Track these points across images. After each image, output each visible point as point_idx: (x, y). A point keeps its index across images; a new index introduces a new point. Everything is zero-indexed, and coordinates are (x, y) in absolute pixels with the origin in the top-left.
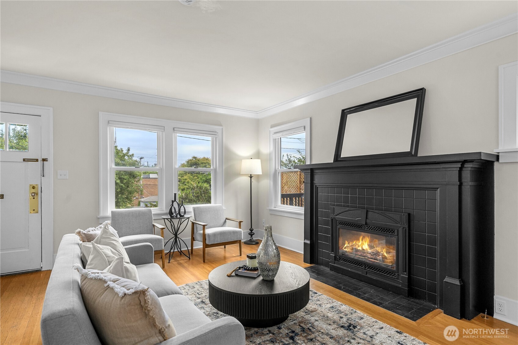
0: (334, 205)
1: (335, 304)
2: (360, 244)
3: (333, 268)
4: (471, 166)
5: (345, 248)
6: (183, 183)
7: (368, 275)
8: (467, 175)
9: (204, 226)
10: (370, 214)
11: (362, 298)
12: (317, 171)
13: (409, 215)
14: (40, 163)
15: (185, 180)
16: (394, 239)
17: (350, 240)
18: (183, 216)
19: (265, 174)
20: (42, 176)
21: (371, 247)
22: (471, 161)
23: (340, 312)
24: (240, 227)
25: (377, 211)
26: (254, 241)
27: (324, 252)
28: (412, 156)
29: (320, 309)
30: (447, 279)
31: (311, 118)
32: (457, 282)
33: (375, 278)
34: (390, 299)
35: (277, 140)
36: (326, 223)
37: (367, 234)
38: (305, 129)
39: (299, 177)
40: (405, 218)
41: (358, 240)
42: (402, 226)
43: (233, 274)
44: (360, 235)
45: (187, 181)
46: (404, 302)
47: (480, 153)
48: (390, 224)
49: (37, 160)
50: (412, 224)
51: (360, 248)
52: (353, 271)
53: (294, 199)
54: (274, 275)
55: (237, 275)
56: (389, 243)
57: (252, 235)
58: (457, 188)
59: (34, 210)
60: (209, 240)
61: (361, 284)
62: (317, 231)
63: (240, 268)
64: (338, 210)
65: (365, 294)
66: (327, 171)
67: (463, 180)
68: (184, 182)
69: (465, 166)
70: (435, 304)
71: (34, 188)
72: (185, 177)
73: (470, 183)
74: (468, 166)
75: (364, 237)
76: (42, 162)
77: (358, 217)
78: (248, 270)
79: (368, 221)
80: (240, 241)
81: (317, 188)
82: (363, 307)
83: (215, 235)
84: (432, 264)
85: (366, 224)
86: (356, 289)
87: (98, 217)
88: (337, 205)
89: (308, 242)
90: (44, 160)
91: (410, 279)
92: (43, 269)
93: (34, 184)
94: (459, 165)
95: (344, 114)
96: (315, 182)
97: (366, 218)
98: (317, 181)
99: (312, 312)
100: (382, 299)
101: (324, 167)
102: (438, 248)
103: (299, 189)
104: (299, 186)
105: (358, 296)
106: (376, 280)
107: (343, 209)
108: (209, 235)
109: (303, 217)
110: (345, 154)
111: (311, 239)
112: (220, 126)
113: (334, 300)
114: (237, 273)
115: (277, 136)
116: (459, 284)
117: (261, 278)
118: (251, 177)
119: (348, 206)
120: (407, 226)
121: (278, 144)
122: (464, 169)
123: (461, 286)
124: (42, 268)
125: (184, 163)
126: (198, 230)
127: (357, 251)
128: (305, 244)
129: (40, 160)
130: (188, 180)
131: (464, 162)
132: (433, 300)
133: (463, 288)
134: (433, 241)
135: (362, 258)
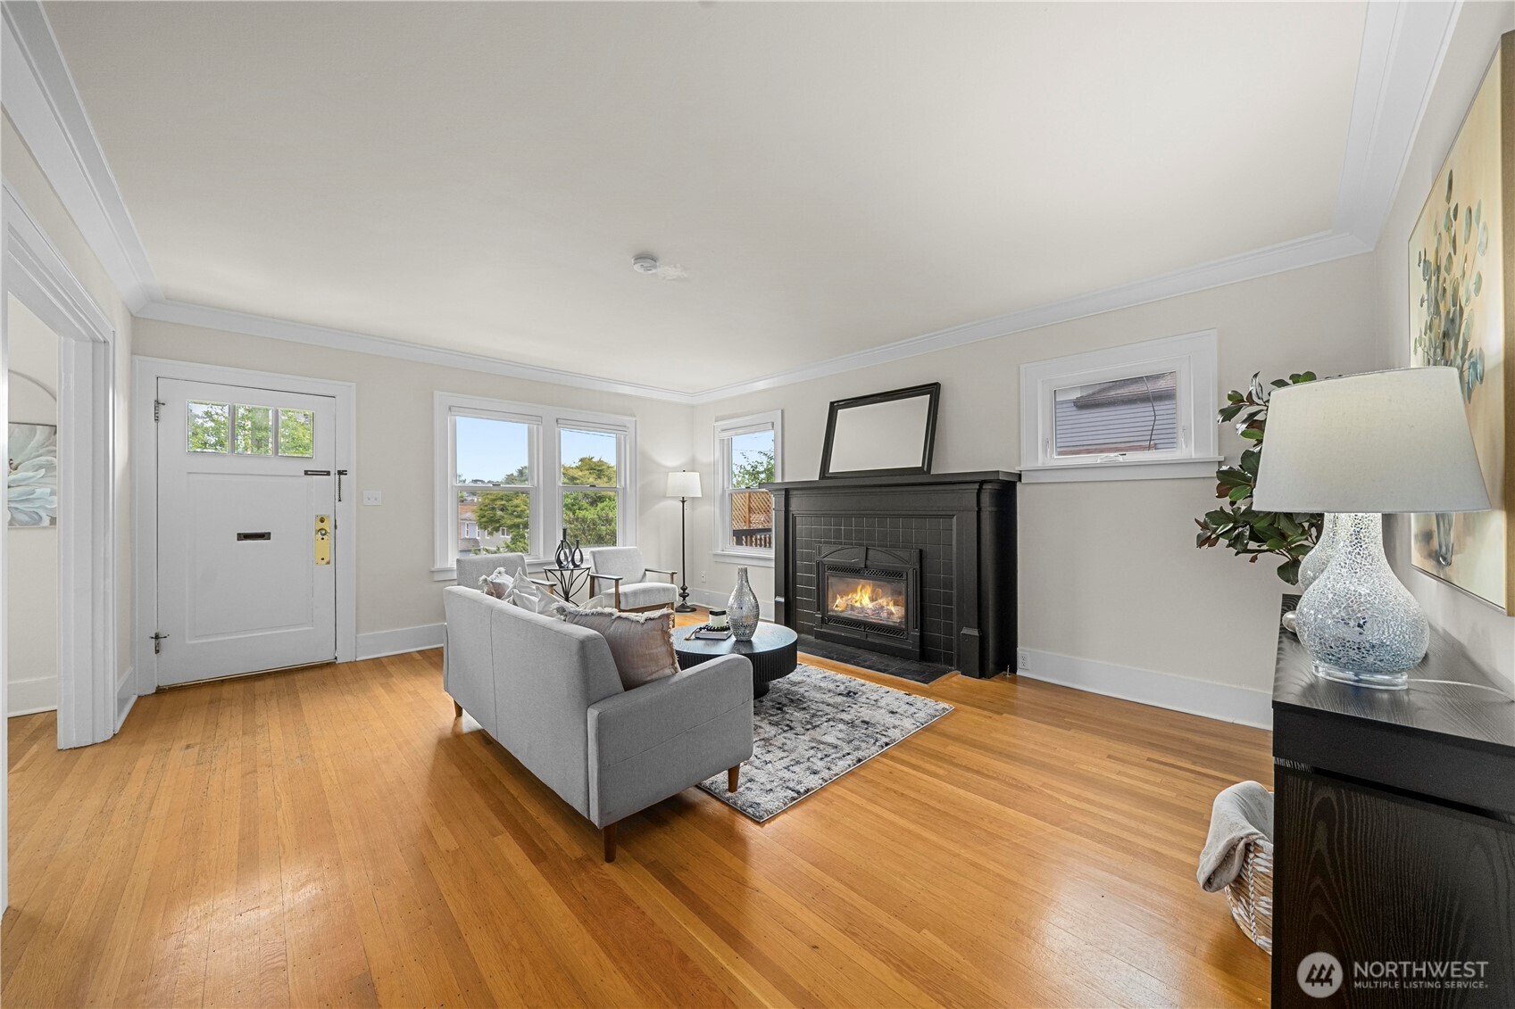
0: (820, 542)
1: (827, 674)
2: (857, 598)
3: (819, 636)
4: (990, 487)
5: (837, 606)
6: (512, 514)
7: (870, 639)
8: (986, 499)
9: (617, 580)
10: (871, 553)
11: (862, 667)
12: (795, 492)
13: (921, 551)
14: (333, 478)
15: (516, 506)
16: (903, 585)
17: (844, 593)
18: (578, 566)
19: (706, 497)
20: (337, 499)
21: (872, 600)
22: (990, 482)
23: (836, 681)
24: (672, 582)
25: (880, 549)
26: (688, 607)
27: (805, 611)
28: (924, 473)
29: (808, 680)
30: (965, 631)
31: (782, 411)
32: (975, 633)
33: (877, 641)
34: (897, 664)
35: (726, 442)
36: (808, 569)
37: (868, 581)
38: (773, 427)
39: (747, 501)
40: (915, 555)
41: (856, 591)
42: (911, 569)
43: (693, 637)
44: (858, 584)
45: (519, 509)
46: (915, 666)
47: (998, 472)
48: (898, 565)
49: (328, 473)
50: (924, 563)
51: (858, 605)
52: (848, 635)
53: (744, 537)
54: (752, 633)
55: (697, 638)
56: (897, 593)
57: (684, 597)
58: (975, 514)
59: (323, 559)
60: (627, 602)
61: (860, 652)
62: (795, 583)
63: (701, 629)
64: (826, 550)
65: (865, 661)
66: (815, 492)
67: (982, 505)
68: (514, 511)
69: (984, 487)
70: (952, 665)
71: (322, 521)
72: (516, 502)
73: (989, 509)
74: (987, 487)
75: (863, 587)
76: (337, 476)
77: (854, 557)
78: (714, 630)
79: (868, 563)
80: (672, 604)
81: (794, 518)
82: (864, 675)
83: (635, 593)
84: (948, 614)
85: (866, 567)
86: (853, 657)
87: (433, 569)
88: (825, 542)
89: (782, 600)
90: (341, 473)
91: (922, 637)
92: (339, 661)
93: (321, 513)
94: (977, 486)
95: (834, 408)
96: (791, 509)
97: (866, 559)
98: (794, 507)
99: (799, 683)
100: (888, 665)
101: (806, 487)
102: (954, 592)
103: (747, 522)
104: (747, 517)
105: (857, 664)
106: (880, 644)
107: (834, 548)
108: (625, 594)
109: (773, 564)
110: (834, 468)
111: (786, 596)
112: (631, 416)
113: (826, 670)
114: (698, 635)
115: (726, 435)
116: (977, 634)
117: (733, 639)
118: (683, 502)
119: (841, 543)
120: (918, 567)
121: (727, 447)
122: (983, 491)
123: (980, 637)
124: (336, 658)
125: (512, 475)
126: (602, 588)
127: (853, 608)
128: (776, 603)
129: (332, 473)
130: (523, 506)
131: (982, 483)
132: (949, 661)
133: (983, 639)
134: (948, 585)
135: (860, 617)
